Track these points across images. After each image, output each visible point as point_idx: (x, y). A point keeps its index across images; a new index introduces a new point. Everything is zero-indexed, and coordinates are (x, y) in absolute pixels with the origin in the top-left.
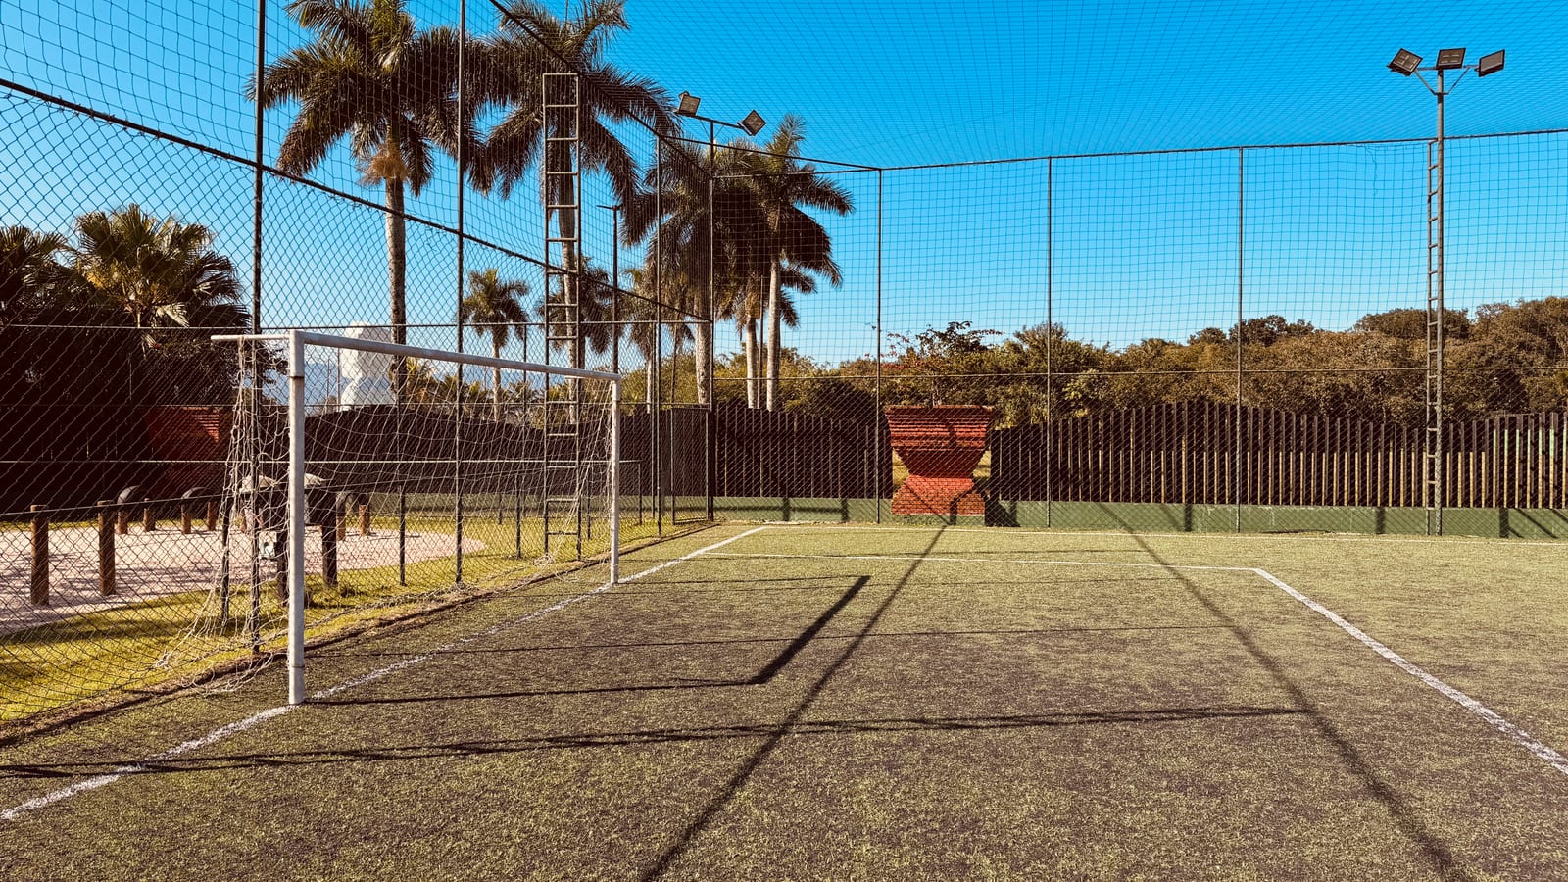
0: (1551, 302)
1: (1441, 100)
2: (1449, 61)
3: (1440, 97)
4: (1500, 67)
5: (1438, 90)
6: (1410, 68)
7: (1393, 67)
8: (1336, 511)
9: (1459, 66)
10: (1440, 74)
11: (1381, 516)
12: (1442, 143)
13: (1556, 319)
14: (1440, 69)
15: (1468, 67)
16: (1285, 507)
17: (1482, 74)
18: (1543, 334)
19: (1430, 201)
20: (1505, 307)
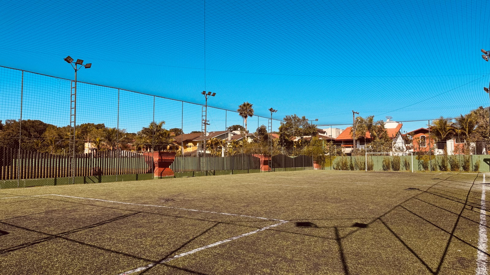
0: (29, 121)
1: (76, 71)
2: (80, 62)
3: (76, 70)
4: (90, 67)
5: (76, 69)
6: (71, 61)
7: (66, 60)
8: (43, 180)
9: (81, 64)
10: (76, 65)
11: (56, 180)
12: (76, 82)
13: (31, 126)
14: (76, 64)
15: (83, 65)
16: (28, 180)
17: (86, 68)
18: (27, 130)
19: (71, 96)
20: (15, 121)
